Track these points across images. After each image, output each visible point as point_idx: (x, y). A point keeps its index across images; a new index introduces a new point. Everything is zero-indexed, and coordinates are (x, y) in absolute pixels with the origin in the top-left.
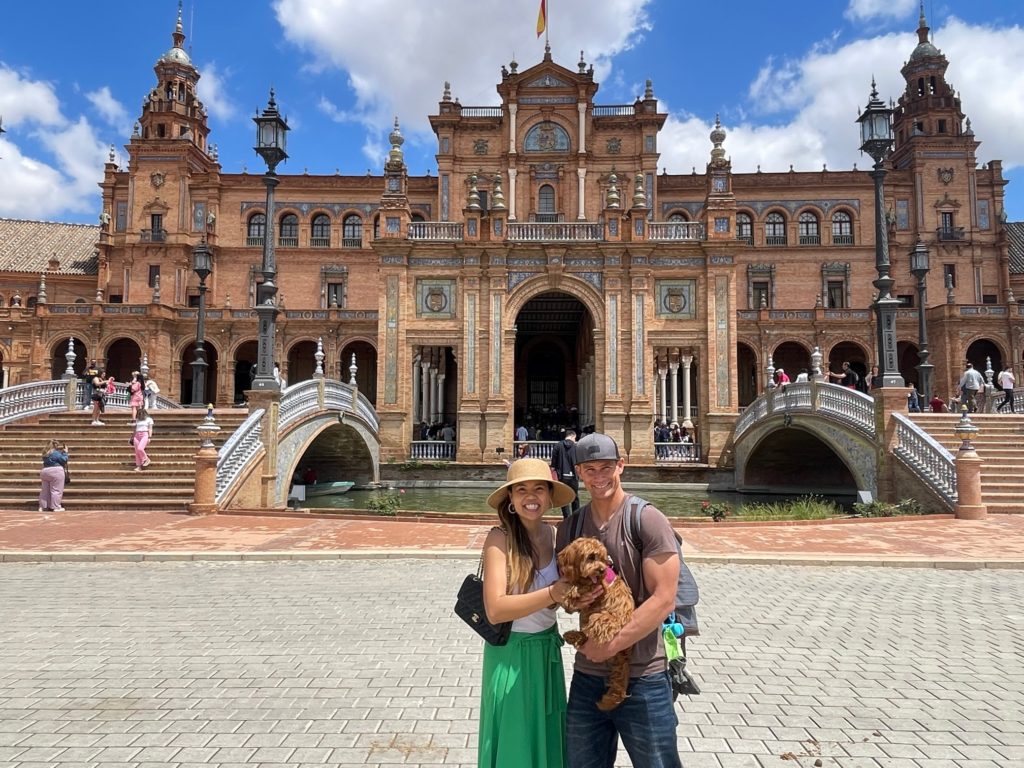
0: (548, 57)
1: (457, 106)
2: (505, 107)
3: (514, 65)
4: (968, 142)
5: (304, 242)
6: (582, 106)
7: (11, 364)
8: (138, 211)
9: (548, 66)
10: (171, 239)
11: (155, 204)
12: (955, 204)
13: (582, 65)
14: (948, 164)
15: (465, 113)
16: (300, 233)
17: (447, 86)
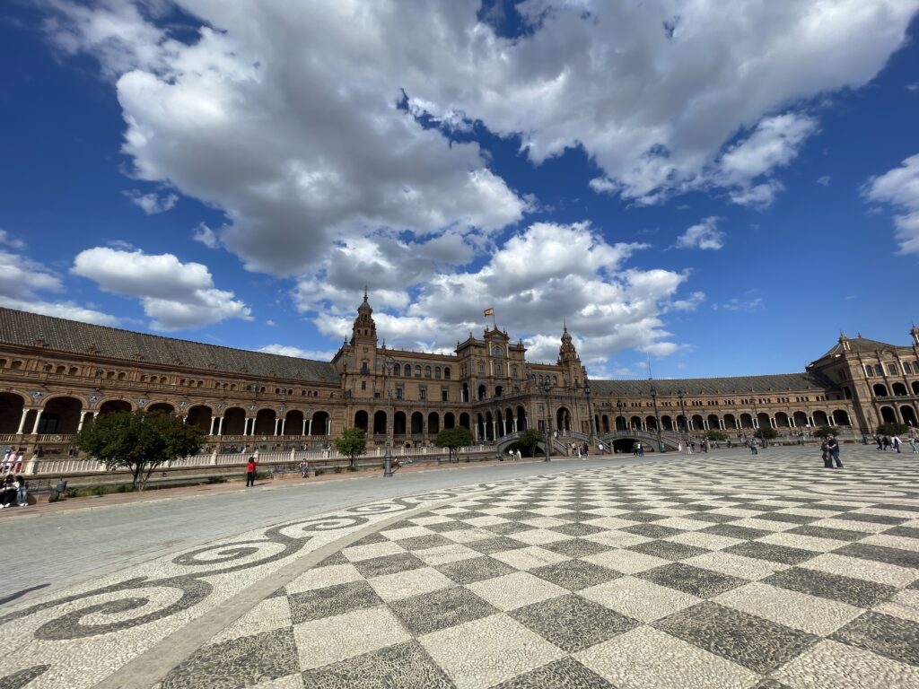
0: (496, 328)
2: (487, 342)
3: (487, 330)
5: (413, 376)
6: (506, 344)
8: (359, 359)
9: (496, 331)
10: (371, 372)
11: (365, 359)
12: (578, 377)
13: (504, 332)
14: (575, 366)
15: (477, 342)
16: (411, 372)
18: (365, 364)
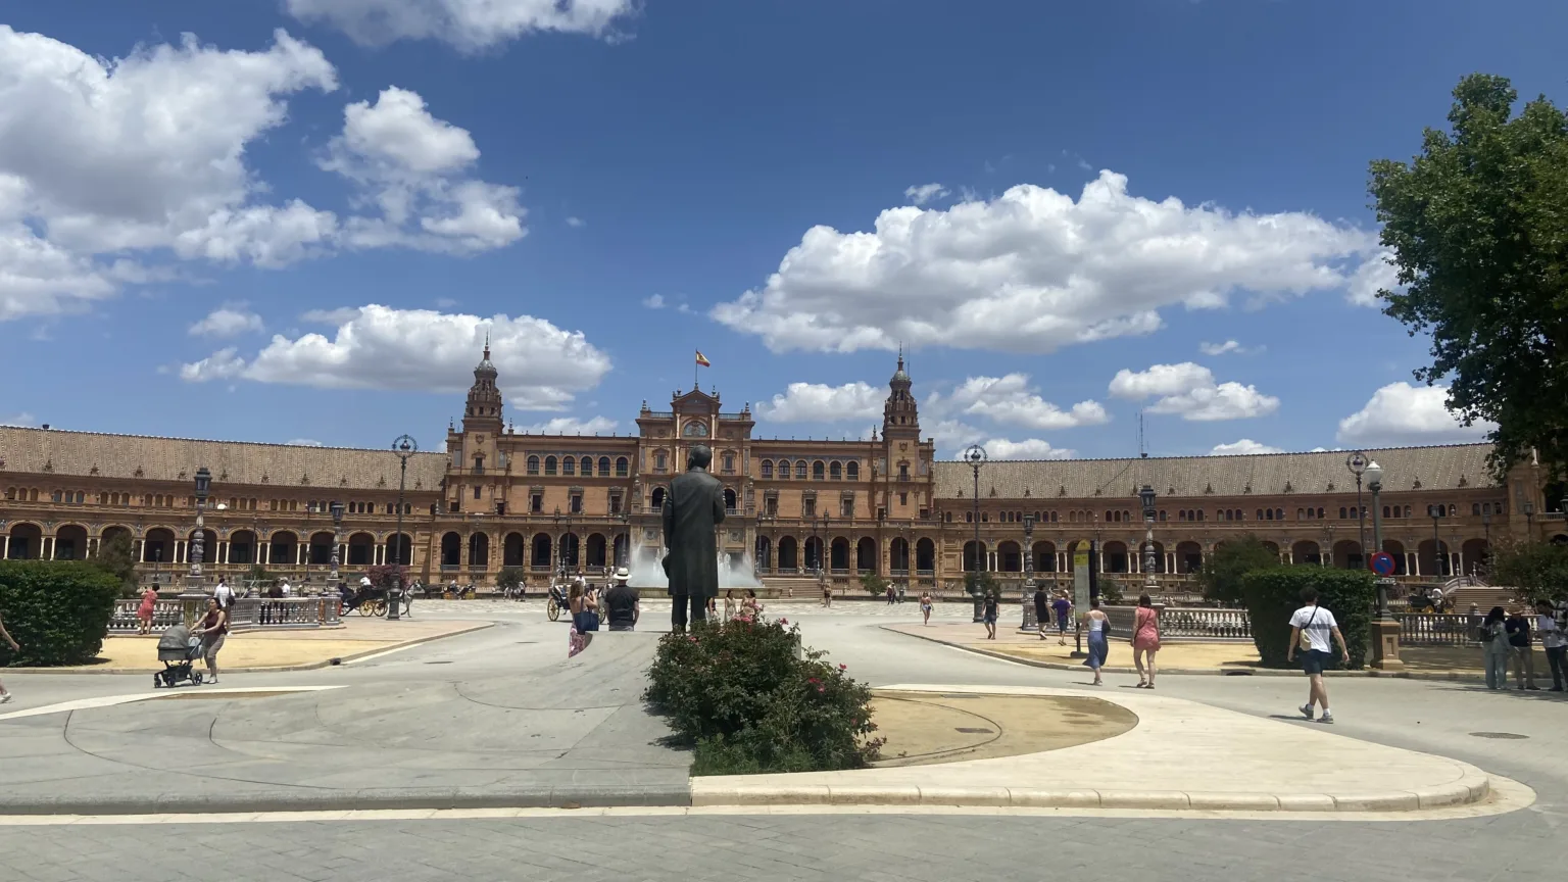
0: (696, 387)
1: (649, 412)
2: (674, 413)
3: (679, 392)
4: (915, 432)
5: (560, 473)
6: (713, 416)
7: (415, 544)
8: (469, 455)
9: (696, 395)
10: (487, 473)
11: (479, 453)
12: (908, 463)
13: (714, 393)
14: (905, 441)
15: (654, 415)
16: (558, 468)
17: (644, 402)
18: (479, 461)
